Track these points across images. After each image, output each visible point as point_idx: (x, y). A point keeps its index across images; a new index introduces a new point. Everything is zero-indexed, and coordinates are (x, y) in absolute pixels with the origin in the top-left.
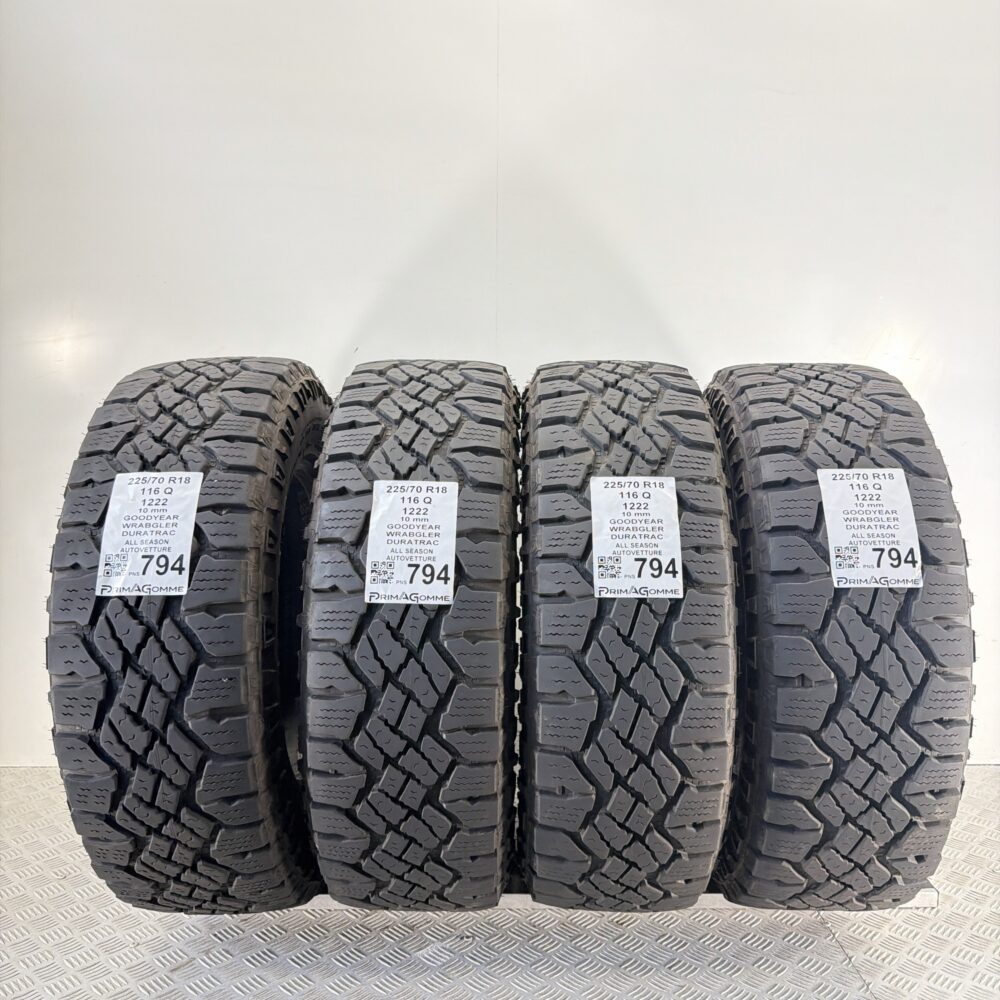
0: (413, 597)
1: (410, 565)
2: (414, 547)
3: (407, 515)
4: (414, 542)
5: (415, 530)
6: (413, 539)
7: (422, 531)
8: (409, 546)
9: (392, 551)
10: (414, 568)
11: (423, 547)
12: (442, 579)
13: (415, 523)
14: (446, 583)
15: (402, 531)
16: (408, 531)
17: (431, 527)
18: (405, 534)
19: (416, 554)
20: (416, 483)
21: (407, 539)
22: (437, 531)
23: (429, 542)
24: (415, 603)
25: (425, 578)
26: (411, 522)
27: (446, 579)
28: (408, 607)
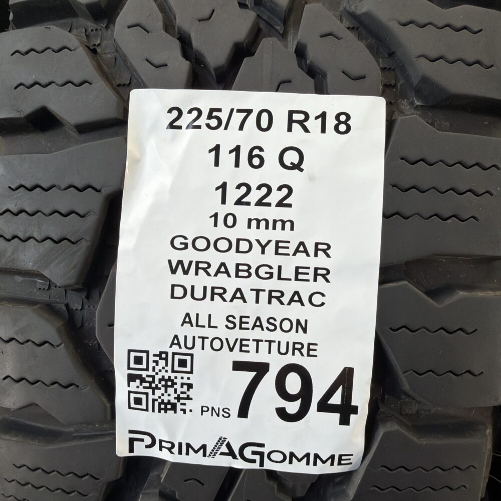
0: (248, 452)
1: (239, 366)
2: (250, 309)
3: (230, 207)
4: (250, 296)
5: (254, 258)
6: (247, 285)
7: (274, 261)
8: (237, 308)
9: (187, 319)
10: (250, 375)
11: (277, 311)
12: (333, 409)
13: (253, 234)
14: (345, 421)
15: (213, 258)
16: (232, 259)
17: (302, 248)
18: (223, 269)
19: (257, 333)
20: (256, 100)
21: (231, 284)
22: (321, 261)
23: (296, 298)
24: (256, 466)
25: (282, 403)
26: (240, 231)
27: (346, 411)
28: (233, 473)
